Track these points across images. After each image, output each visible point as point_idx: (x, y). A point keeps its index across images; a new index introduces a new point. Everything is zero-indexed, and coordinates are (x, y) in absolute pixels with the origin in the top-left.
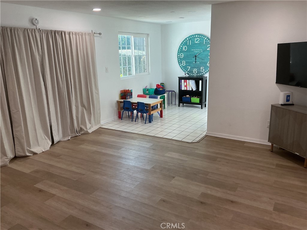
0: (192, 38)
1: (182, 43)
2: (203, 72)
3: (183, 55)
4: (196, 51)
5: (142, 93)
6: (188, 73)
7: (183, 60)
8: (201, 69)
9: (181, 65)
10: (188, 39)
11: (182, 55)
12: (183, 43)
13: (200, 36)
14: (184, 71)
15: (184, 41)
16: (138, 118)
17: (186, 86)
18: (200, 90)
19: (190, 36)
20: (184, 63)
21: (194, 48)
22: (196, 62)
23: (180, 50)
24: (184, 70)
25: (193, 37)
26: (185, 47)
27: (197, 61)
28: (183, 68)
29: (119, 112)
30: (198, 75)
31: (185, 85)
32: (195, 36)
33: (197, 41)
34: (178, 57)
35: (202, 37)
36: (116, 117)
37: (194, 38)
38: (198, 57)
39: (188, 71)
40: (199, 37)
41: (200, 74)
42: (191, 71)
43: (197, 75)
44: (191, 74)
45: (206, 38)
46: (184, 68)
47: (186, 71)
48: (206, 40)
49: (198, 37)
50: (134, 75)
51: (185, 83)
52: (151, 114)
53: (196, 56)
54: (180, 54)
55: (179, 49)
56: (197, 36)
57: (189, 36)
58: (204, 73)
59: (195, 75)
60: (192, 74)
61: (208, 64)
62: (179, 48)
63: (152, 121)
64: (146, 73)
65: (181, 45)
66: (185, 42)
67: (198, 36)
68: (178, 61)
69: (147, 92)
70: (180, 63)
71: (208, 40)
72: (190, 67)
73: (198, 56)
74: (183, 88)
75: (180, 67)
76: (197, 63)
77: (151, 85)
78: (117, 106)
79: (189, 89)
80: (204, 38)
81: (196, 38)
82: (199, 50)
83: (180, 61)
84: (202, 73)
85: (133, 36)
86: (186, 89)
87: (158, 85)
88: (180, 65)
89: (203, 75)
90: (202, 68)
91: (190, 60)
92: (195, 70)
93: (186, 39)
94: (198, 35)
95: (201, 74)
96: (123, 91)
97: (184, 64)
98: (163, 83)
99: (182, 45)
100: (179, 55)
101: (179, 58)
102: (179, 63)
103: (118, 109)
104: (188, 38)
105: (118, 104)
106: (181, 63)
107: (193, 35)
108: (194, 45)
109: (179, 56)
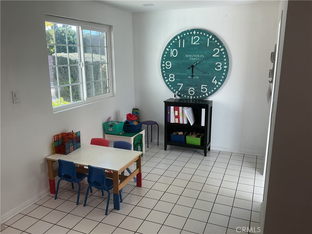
0: (186, 35)
1: (169, 44)
2: (205, 94)
3: (171, 65)
4: (194, 58)
5: (99, 135)
6: (179, 94)
7: (172, 73)
8: (202, 89)
9: (167, 81)
10: (179, 37)
11: (168, 64)
12: (171, 44)
13: (201, 33)
14: (172, 91)
15: (172, 41)
16: (92, 192)
17: (177, 117)
18: (203, 124)
19: (183, 33)
20: (172, 77)
21: (190, 52)
22: (192, 76)
23: (165, 56)
24: (172, 88)
25: (188, 34)
26: (175, 51)
27: (194, 74)
28: (170, 86)
29: (50, 181)
30: (196, 97)
31: (177, 114)
32: (191, 33)
33: (194, 41)
34: (162, 67)
35: (204, 34)
36: (45, 192)
37: (190, 36)
38: (197, 69)
39: (178, 91)
40: (199, 35)
41: (199, 97)
42: (184, 91)
43: (194, 97)
44: (184, 96)
45: (211, 37)
46: (172, 86)
47: (176, 91)
48: (211, 40)
49: (196, 35)
50: (85, 100)
51: (176, 112)
52: (120, 189)
53: (193, 66)
54: (165, 62)
55: (164, 54)
56: (195, 32)
57: (181, 32)
58: (207, 94)
59: (191, 98)
60: (187, 96)
61: (214, 81)
62: (164, 52)
63: (121, 202)
64: (108, 95)
65: (167, 47)
66: (174, 42)
67: (198, 33)
68: (163, 74)
69: (111, 129)
70: (166, 78)
71: (215, 40)
72: (182, 84)
73: (197, 66)
74: (173, 120)
75: (166, 83)
76: (194, 78)
77: (117, 114)
78: (47, 170)
79: (183, 121)
80: (208, 35)
81: (194, 36)
82: (198, 56)
83: (165, 73)
84: (204, 96)
85: (80, 27)
86: (177, 122)
87: (129, 116)
88: (165, 80)
89: (205, 98)
90: (203, 87)
91: (182, 72)
92: (191, 90)
93: (176, 37)
94: (197, 30)
95: (202, 96)
96: (60, 136)
97: (172, 79)
98: (137, 109)
99: (169, 47)
100: (165, 64)
101: (164, 68)
102: (164, 77)
103: (49, 174)
104: (179, 35)
105: (48, 165)
106: (168, 78)
107: (188, 31)
108: (189, 48)
109: (163, 65)
